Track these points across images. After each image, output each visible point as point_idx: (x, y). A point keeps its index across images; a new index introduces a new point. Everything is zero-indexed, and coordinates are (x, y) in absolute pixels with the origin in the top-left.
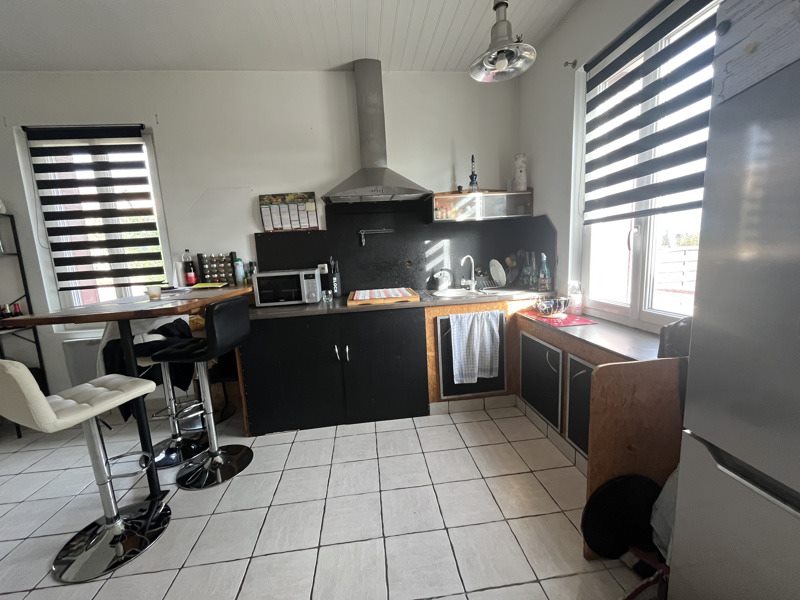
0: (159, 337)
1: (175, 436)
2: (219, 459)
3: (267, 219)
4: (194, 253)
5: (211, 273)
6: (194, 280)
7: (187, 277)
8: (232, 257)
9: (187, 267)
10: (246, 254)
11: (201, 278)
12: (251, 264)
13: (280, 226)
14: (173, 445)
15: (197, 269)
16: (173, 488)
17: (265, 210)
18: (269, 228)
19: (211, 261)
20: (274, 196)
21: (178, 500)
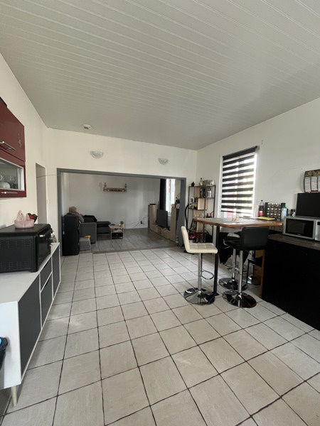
0: (238, 236)
1: (232, 278)
2: (240, 296)
3: (307, 185)
4: (264, 202)
5: (270, 213)
6: (262, 215)
7: (259, 213)
8: (283, 205)
9: (261, 208)
10: (291, 204)
11: (265, 215)
12: (292, 210)
13: (316, 189)
14: (230, 282)
15: (264, 209)
16: (221, 295)
17: (307, 180)
18: (308, 190)
19: (271, 206)
20: (315, 171)
21: (220, 300)
